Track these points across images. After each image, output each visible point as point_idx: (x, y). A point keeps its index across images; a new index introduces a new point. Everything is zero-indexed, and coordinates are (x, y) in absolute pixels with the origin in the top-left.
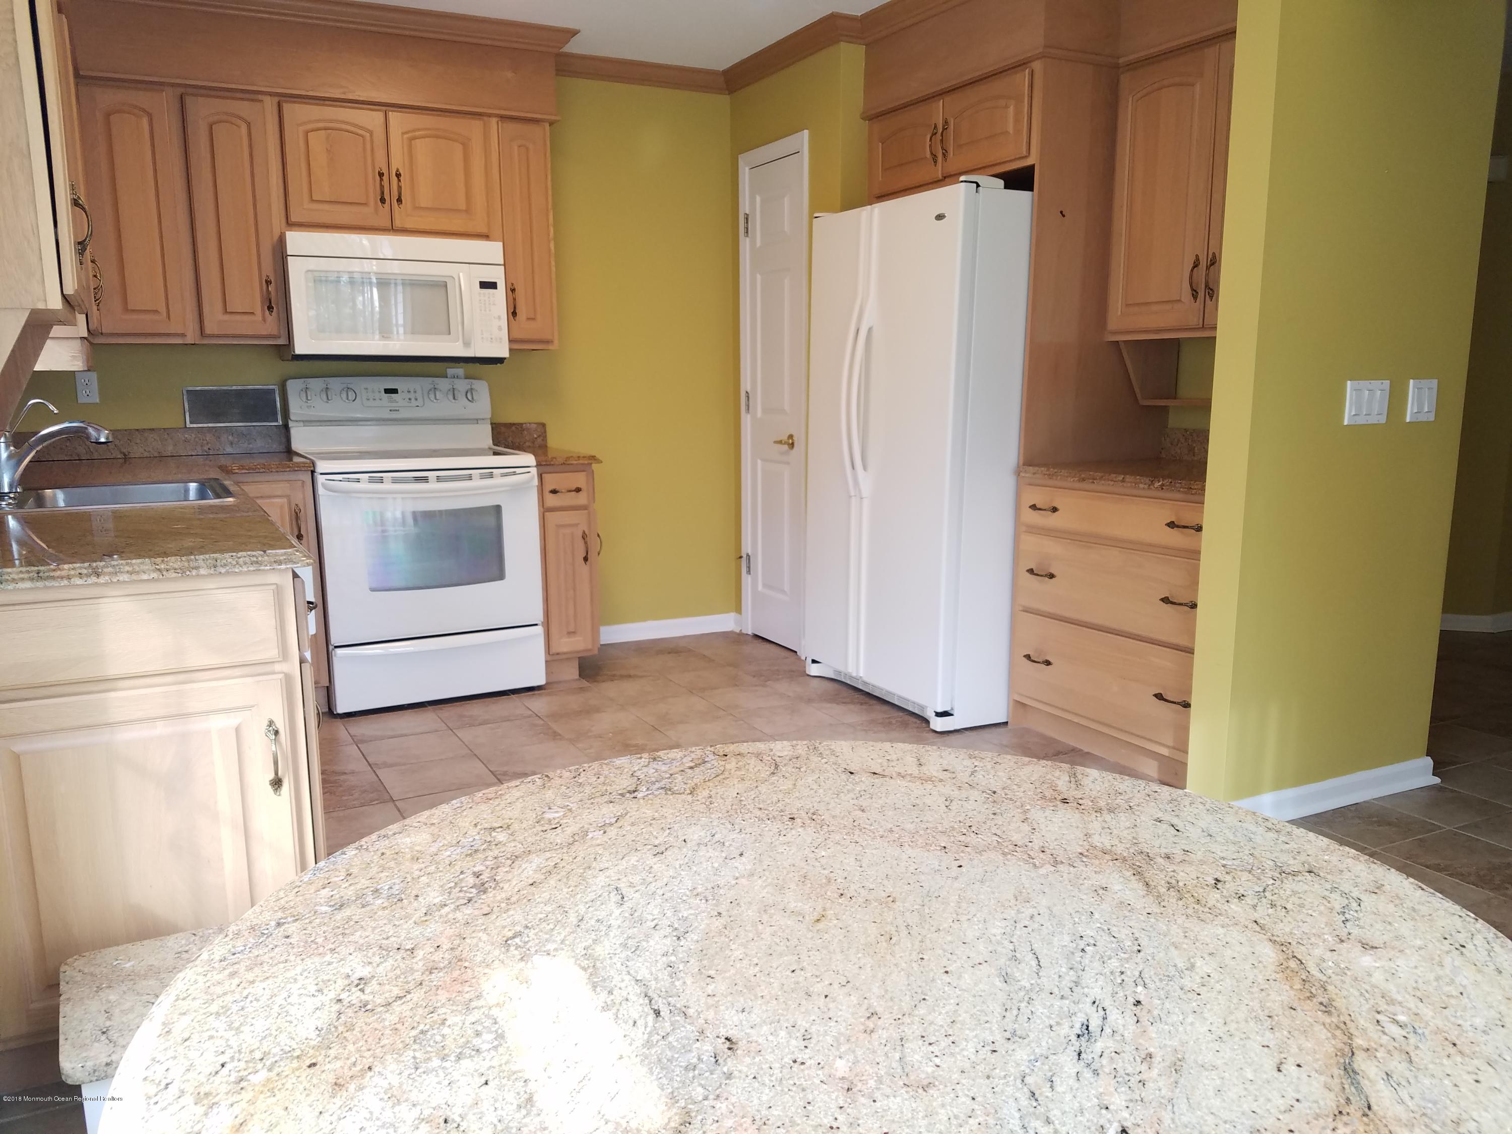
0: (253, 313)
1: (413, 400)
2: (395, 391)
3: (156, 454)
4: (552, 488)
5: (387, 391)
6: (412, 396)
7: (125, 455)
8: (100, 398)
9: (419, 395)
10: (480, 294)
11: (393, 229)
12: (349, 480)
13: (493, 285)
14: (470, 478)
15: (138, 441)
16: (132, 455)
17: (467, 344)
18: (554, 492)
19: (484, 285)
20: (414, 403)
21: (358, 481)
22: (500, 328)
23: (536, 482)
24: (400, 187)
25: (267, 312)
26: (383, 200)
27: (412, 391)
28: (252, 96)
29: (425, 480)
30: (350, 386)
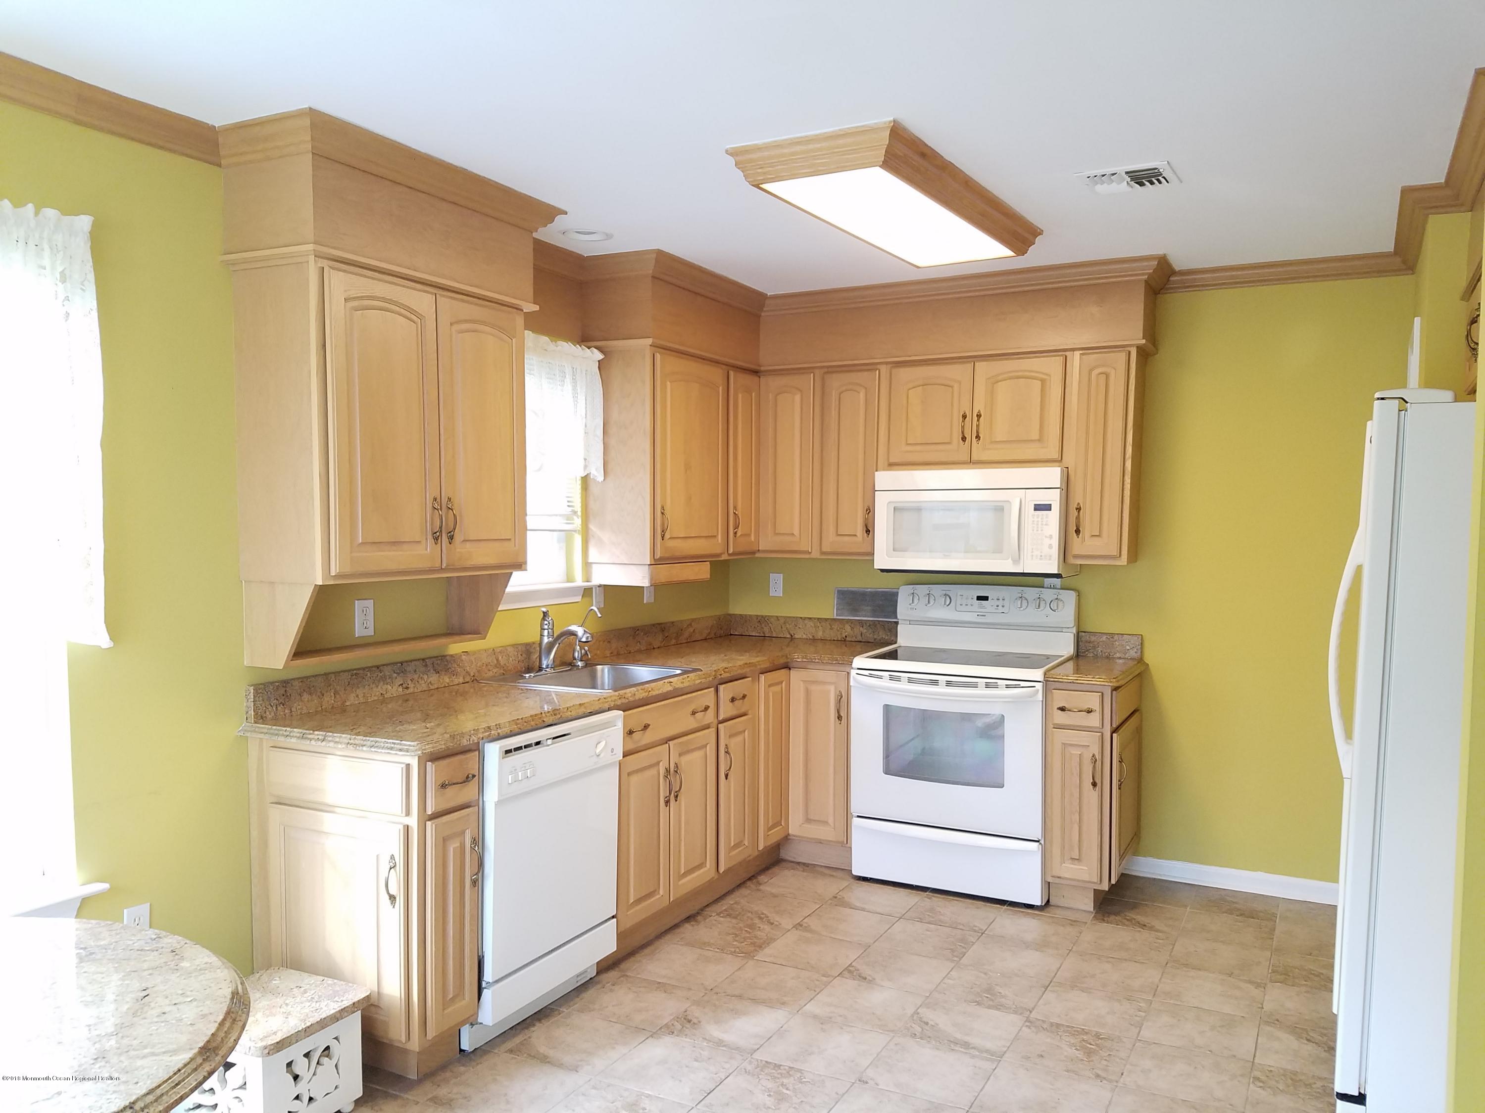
0: (855, 535)
1: (1000, 607)
2: (986, 598)
3: (811, 637)
4: (1061, 705)
5: (980, 598)
6: (1000, 603)
7: (792, 636)
8: (783, 594)
9: (1006, 603)
10: (1033, 515)
11: (971, 462)
12: (871, 676)
13: (1048, 507)
14: (975, 686)
15: (801, 627)
16: (796, 636)
17: (1016, 561)
18: (1062, 709)
19: (1038, 508)
20: (1001, 609)
21: (881, 677)
22: (1050, 546)
23: (1040, 696)
24: (978, 426)
25: (866, 534)
26: (964, 439)
27: (1001, 599)
28: (871, 367)
29: (935, 683)
30: (948, 593)
